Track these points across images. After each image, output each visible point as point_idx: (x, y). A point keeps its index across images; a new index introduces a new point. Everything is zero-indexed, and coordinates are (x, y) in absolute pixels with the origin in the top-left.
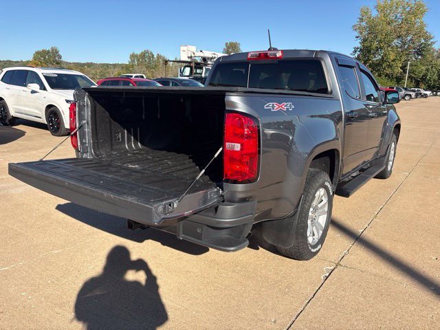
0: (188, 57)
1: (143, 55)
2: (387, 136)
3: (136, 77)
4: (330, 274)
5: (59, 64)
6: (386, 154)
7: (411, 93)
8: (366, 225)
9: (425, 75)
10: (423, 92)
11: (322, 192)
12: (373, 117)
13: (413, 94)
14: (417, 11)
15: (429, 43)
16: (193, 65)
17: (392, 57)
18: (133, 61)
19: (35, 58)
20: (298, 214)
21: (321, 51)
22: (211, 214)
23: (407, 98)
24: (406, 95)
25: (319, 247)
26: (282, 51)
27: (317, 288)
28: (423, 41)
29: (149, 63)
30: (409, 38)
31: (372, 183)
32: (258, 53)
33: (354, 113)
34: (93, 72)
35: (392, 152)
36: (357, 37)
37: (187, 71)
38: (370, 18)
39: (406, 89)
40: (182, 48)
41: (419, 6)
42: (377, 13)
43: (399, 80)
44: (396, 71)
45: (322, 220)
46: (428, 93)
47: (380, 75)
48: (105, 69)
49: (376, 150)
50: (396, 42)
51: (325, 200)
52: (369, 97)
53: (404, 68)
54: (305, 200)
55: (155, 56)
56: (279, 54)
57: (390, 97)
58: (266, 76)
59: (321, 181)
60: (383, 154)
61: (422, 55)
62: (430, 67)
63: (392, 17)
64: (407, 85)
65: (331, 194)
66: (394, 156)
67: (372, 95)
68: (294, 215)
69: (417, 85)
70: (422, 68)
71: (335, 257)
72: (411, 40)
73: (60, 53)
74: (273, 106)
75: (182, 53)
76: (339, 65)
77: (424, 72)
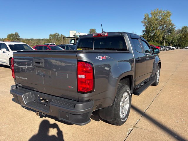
0: (73, 36)
1: (55, 35)
2: (155, 67)
3: (51, 44)
4: (131, 131)
5: (19, 39)
6: (155, 75)
7: (167, 48)
8: (147, 107)
9: (172, 41)
10: (172, 47)
11: (126, 94)
12: (148, 60)
13: (168, 49)
14: (167, 15)
15: (173, 27)
16: (75, 39)
17: (158, 34)
18: (51, 38)
19: (8, 37)
20: (114, 105)
21: (124, 33)
22: (73, 108)
23: (165, 50)
24: (165, 49)
25: (126, 119)
26: (107, 33)
27: (125, 139)
28: (171, 27)
29: (58, 38)
30: (165, 26)
31: (150, 88)
32: (97, 34)
33: (139, 59)
34: (33, 42)
35: (158, 74)
36: (144, 26)
37: (73, 41)
38: (148, 18)
39: (165, 47)
40: (71, 32)
41: (168, 13)
42: (151, 16)
43: (162, 43)
44: (160, 39)
45: (127, 106)
46: (174, 48)
47: (154, 41)
48: (39, 41)
49: (151, 73)
50: (160, 27)
51: (128, 98)
52: (146, 51)
53: (163, 38)
54: (118, 98)
55: (60, 35)
56: (106, 34)
57: (155, 51)
58: (103, 43)
59: (125, 89)
60: (154, 75)
61: (170, 32)
62: (174, 37)
63: (157, 17)
64: (165, 45)
65: (130, 95)
66: (159, 76)
67: (148, 50)
68: (113, 105)
69: (169, 45)
70: (171, 38)
71: (133, 124)
72: (166, 26)
73: (19, 35)
74: (100, 58)
75: (70, 34)
76: (132, 38)
77: (172, 39)
